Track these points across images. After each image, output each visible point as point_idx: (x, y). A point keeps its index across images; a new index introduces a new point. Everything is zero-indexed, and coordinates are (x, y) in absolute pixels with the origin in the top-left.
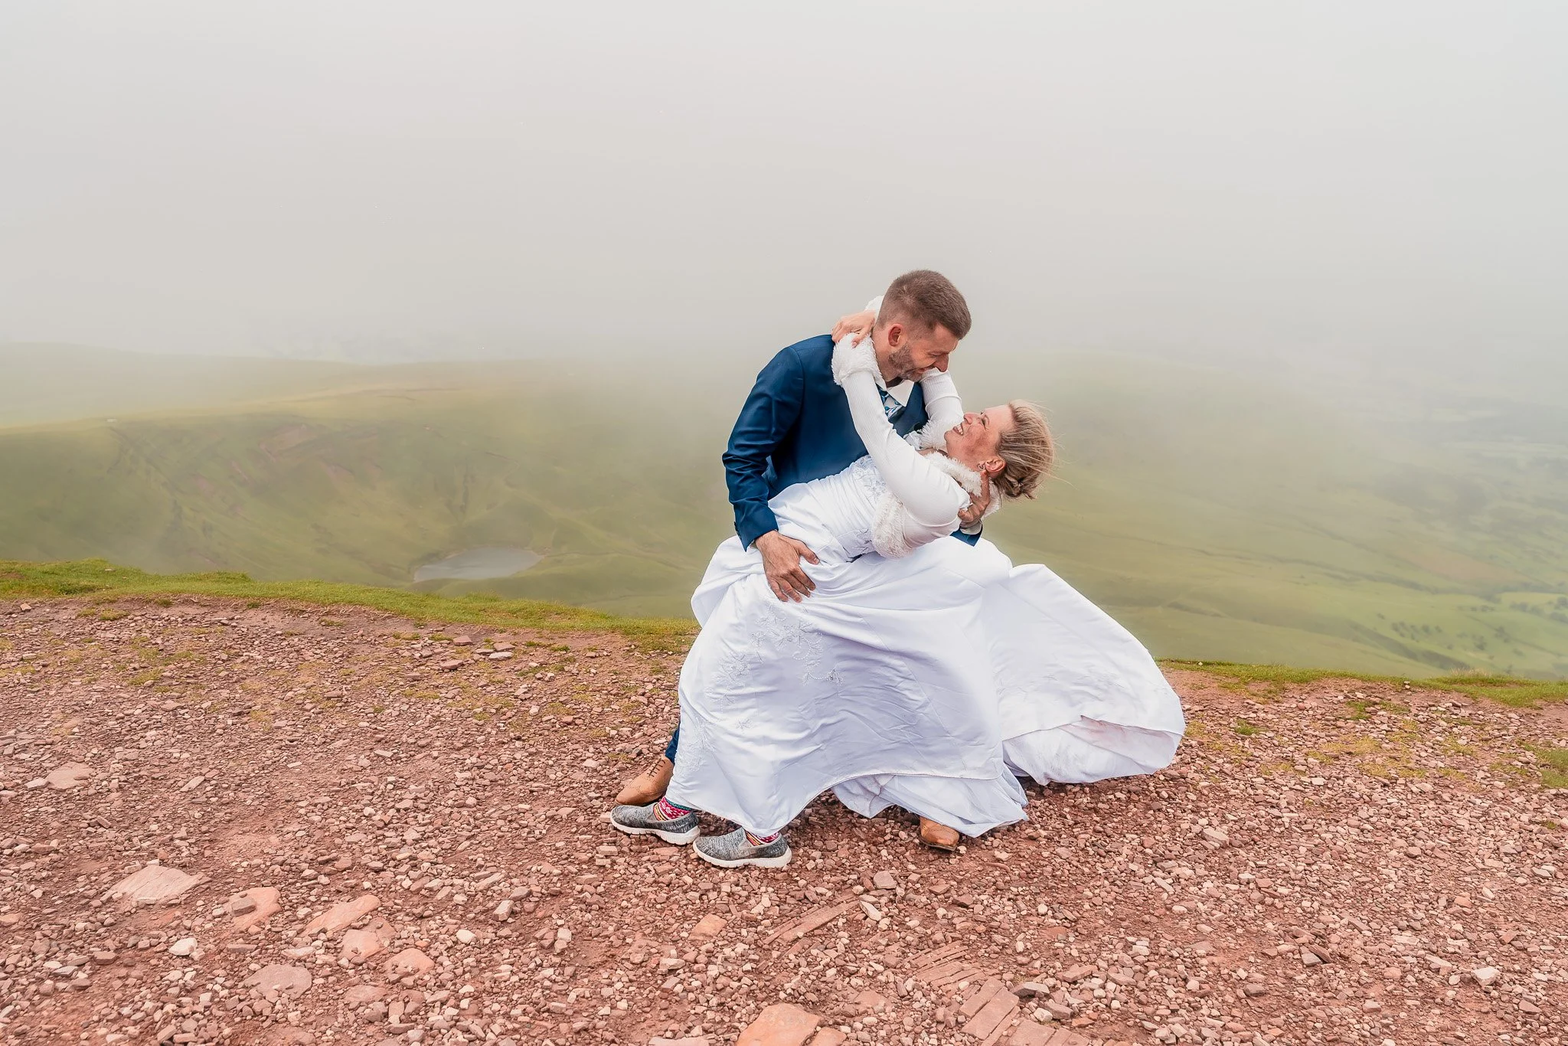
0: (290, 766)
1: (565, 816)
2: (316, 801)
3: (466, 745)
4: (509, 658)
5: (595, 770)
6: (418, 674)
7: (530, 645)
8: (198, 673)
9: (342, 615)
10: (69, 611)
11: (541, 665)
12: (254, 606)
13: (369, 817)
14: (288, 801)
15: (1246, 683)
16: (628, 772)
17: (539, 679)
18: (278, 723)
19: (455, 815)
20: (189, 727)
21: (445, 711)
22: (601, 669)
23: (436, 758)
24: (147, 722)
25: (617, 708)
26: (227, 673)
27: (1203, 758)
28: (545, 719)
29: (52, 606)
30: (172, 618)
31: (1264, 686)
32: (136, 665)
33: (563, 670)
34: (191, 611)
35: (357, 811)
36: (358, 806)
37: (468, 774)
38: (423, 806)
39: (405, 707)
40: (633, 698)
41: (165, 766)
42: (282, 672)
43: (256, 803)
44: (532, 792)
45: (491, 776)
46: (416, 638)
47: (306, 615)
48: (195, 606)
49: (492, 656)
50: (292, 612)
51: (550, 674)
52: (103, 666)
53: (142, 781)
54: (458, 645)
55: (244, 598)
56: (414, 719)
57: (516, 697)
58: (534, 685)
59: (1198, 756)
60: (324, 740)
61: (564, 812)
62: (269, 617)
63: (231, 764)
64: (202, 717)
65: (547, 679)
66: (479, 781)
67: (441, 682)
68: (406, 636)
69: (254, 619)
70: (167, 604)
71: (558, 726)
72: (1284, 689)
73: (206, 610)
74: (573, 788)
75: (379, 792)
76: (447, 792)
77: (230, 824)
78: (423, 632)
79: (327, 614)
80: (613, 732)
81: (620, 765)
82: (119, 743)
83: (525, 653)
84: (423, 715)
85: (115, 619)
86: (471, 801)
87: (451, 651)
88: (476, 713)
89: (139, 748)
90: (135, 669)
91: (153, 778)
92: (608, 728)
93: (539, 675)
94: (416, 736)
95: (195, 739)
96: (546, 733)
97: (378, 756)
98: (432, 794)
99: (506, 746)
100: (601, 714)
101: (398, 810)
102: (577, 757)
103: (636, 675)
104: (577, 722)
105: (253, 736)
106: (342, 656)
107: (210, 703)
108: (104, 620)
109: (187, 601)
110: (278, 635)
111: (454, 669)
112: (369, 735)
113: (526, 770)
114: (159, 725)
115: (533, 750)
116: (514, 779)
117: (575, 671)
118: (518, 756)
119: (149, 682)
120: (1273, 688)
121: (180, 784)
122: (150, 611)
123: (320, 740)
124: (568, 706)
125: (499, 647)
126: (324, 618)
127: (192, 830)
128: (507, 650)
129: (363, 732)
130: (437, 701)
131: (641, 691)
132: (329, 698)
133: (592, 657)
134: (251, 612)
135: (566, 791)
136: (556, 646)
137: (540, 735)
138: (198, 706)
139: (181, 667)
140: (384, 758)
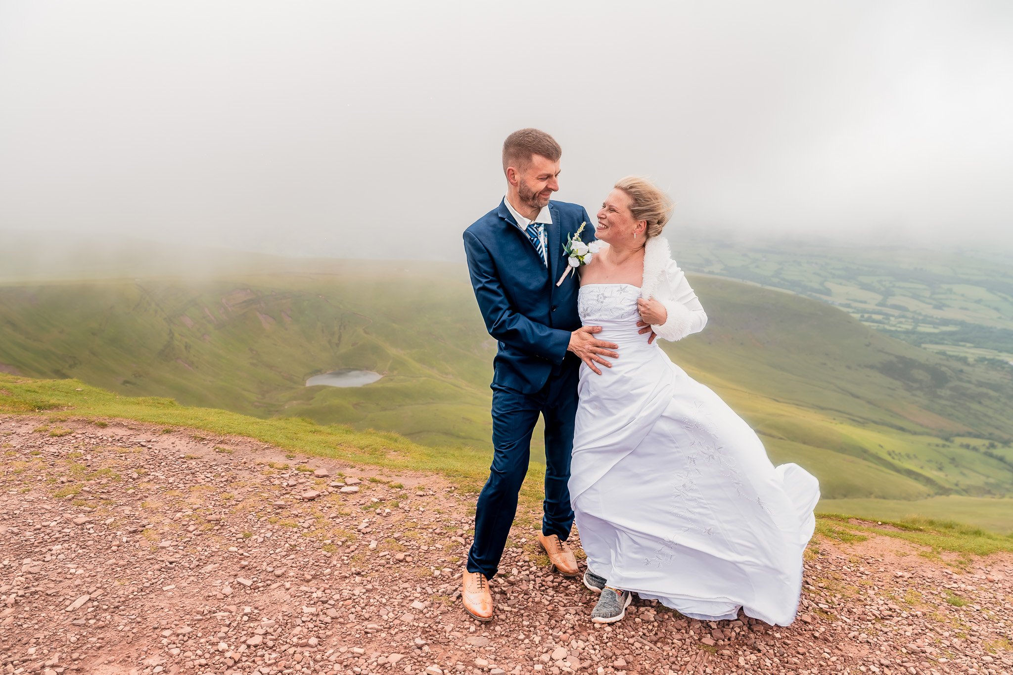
0: (165, 589)
1: (394, 664)
2: (179, 632)
3: (314, 577)
4: (356, 492)
5: (422, 612)
6: (282, 503)
7: (373, 481)
8: (111, 489)
9: (232, 444)
10: (29, 426)
11: (381, 500)
12: (168, 432)
13: (222, 652)
14: (155, 628)
15: (938, 553)
16: (449, 615)
17: (378, 514)
18: (165, 543)
19: (298, 657)
20: (90, 543)
21: (300, 540)
22: (428, 508)
23: (288, 589)
24: (57, 535)
25: (440, 547)
26: (133, 491)
27: (931, 630)
28: (381, 554)
29: (18, 421)
30: (105, 438)
31: (954, 556)
32: (64, 479)
33: (397, 506)
34: (121, 432)
35: (213, 644)
36: (215, 640)
37: (313, 610)
38: (271, 644)
39: (269, 534)
40: (453, 538)
41: (61, 581)
42: (177, 492)
43: (127, 628)
44: (366, 633)
45: (332, 612)
46: (286, 468)
47: (206, 442)
48: (124, 429)
49: (343, 490)
50: (195, 439)
51: (387, 510)
52: (39, 478)
53: (37, 596)
54: (318, 476)
55: (161, 425)
56: (275, 546)
57: (359, 531)
58: (374, 520)
59: (927, 628)
60: (197, 563)
61: (394, 658)
62: (178, 442)
63: (117, 583)
64: (103, 533)
65: (384, 514)
66: (322, 617)
67: (300, 511)
68: (278, 467)
69: (166, 442)
70: (103, 426)
71: (391, 563)
72: (971, 561)
73: (131, 432)
74: (402, 631)
75: (235, 624)
76: (294, 626)
77: (100, 652)
78: (291, 463)
79: (221, 442)
80: (437, 573)
81: (442, 608)
82: (29, 554)
83: (368, 488)
84: (283, 543)
85: (61, 436)
86: (313, 641)
87: (312, 481)
88: (325, 544)
89: (44, 561)
90: (63, 482)
91: (47, 595)
92: (433, 568)
93: (378, 511)
94: (275, 564)
95: (92, 555)
96: (382, 569)
97: (239, 583)
98: (280, 630)
99: (347, 581)
100: (427, 552)
101: (249, 646)
102: (406, 596)
103: (455, 515)
104: (409, 559)
105: (141, 554)
106: (227, 481)
107: (112, 520)
108: (53, 436)
109: (119, 424)
110: (181, 458)
111: (312, 499)
112: (235, 560)
113: (363, 608)
114: (66, 538)
115: (369, 587)
116: (352, 617)
117: (407, 508)
118: (357, 592)
119: (70, 496)
120: (962, 559)
121: (67, 602)
122: (90, 430)
123: (195, 563)
124: (401, 543)
125: (349, 481)
126: (219, 445)
127: (64, 656)
128: (355, 484)
129: (232, 556)
130: (295, 530)
131: (460, 532)
132: (209, 521)
133: (421, 496)
134: (165, 437)
135: (396, 633)
136: (393, 484)
137: (377, 571)
138: (103, 522)
139: (99, 483)
140: (245, 586)
